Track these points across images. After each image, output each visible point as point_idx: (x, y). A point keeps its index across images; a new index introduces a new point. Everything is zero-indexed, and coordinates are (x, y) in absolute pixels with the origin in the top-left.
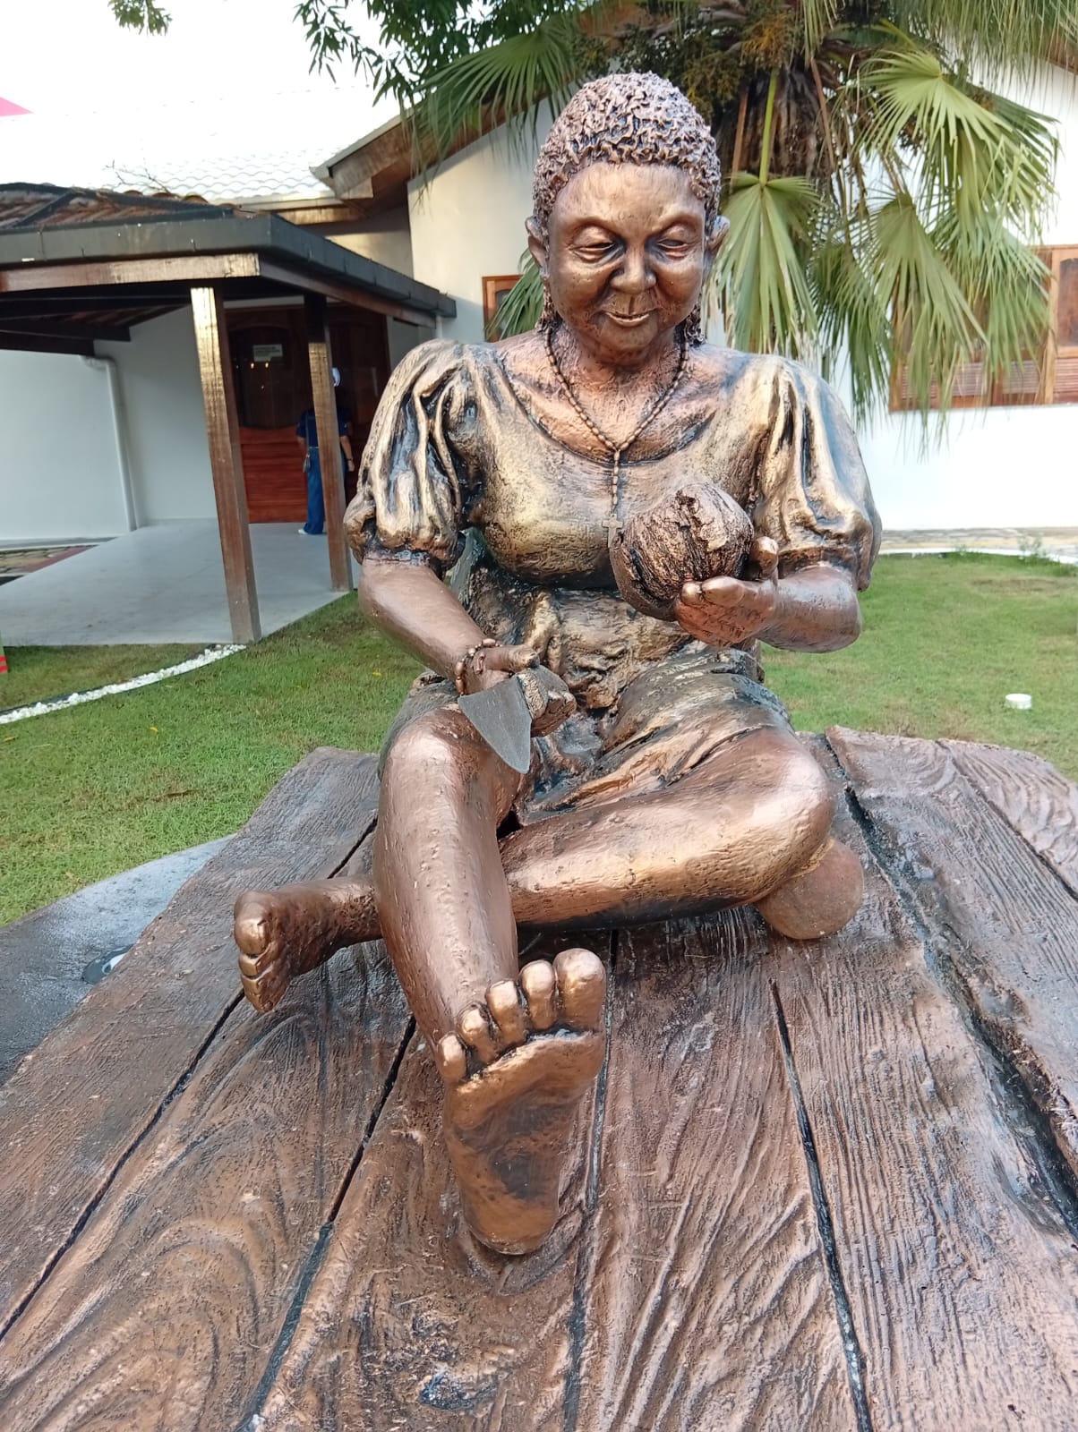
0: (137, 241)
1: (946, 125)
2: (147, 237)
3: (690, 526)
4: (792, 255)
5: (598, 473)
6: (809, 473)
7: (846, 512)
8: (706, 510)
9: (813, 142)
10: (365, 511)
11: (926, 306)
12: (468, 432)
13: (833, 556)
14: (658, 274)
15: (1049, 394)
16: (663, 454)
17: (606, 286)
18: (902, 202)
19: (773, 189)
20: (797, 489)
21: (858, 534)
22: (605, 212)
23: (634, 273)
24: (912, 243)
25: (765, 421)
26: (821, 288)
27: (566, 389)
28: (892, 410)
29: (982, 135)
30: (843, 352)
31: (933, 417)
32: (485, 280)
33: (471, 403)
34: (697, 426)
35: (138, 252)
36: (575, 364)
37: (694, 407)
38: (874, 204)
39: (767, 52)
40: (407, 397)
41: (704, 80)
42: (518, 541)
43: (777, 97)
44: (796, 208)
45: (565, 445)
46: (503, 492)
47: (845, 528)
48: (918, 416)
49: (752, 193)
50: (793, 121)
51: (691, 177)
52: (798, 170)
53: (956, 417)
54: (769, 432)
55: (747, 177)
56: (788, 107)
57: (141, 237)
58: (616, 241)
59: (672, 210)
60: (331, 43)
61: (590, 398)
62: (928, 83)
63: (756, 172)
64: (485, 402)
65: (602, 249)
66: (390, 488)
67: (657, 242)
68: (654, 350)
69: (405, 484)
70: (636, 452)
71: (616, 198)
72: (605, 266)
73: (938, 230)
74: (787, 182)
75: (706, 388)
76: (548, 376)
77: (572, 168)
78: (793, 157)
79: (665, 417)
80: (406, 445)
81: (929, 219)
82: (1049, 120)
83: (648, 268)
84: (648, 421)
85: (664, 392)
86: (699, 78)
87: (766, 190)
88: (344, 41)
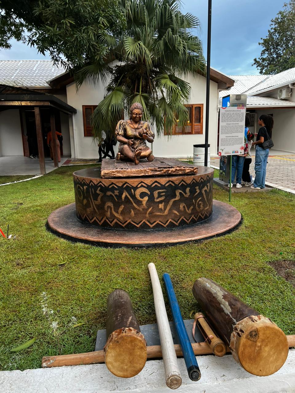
0: (26, 98)
1: (169, 87)
2: (28, 97)
3: (143, 131)
4: (145, 107)
5: (135, 130)
6: (150, 130)
7: (152, 133)
8: (144, 130)
9: (148, 87)
10: (117, 132)
11: (167, 116)
12: (125, 127)
13: (152, 136)
14: (140, 116)
15: (193, 132)
16: (139, 129)
17: (136, 117)
18: (163, 98)
19: (142, 95)
20: (149, 131)
21: (153, 135)
22: (136, 112)
23: (138, 116)
24: (165, 105)
25: (146, 126)
26: (150, 112)
27: (132, 124)
28: (165, 135)
29: (175, 89)
30: (155, 123)
31: (169, 136)
32: (83, 106)
33: (125, 125)
34: (142, 127)
35: (26, 100)
36: (132, 122)
37: (141, 125)
38: (159, 99)
39: (141, 73)
40: (120, 124)
41: (130, 76)
42: (129, 135)
43: (142, 80)
44: (146, 99)
45: (132, 128)
46: (127, 131)
47: (152, 134)
48: (167, 136)
49: (139, 96)
50: (145, 83)
51: (141, 110)
52: (146, 92)
53: (173, 136)
54: (147, 128)
55: (138, 93)
56: (144, 81)
57: (27, 97)
58: (137, 114)
59: (140, 112)
60: (56, 60)
61: (134, 125)
62: (167, 79)
63: (139, 93)
64: (126, 124)
65: (136, 115)
66: (119, 130)
67: (139, 114)
68: (138, 121)
69: (120, 130)
70: (138, 129)
71: (137, 111)
72: (136, 116)
73: (169, 103)
74: (144, 94)
75: (142, 124)
76: (130, 123)
77: (134, 109)
78: (145, 90)
79: (139, 126)
80: (120, 127)
81: (168, 101)
82: (189, 84)
83: (139, 116)
84: (138, 126)
85: (139, 124)
86: (129, 76)
87: (141, 96)
88: (59, 60)
